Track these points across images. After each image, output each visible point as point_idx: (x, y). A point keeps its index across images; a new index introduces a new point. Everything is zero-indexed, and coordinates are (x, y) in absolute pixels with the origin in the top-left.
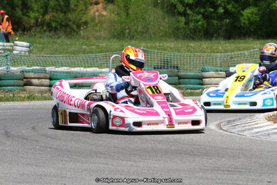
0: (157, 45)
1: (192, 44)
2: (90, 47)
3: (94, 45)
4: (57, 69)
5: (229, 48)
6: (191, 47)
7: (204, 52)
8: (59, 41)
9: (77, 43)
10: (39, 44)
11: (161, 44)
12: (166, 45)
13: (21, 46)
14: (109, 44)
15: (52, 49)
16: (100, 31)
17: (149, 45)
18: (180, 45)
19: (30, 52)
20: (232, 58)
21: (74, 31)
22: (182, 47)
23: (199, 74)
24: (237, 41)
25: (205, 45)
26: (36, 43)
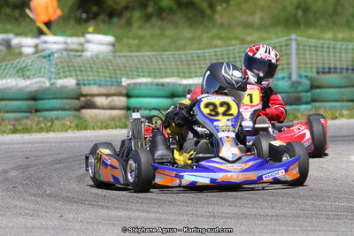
10: (134, 38)
13: (98, 43)
16: (253, 13)
19: (114, 52)
21: (202, 14)
26: (128, 38)
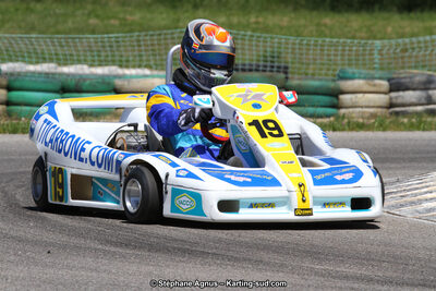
0: (253, 19)
1: (329, 20)
2: (106, 22)
3: (115, 17)
4: (31, 68)
5: (407, 30)
6: (325, 25)
7: (354, 38)
8: (39, 7)
9: (79, 12)
11: (261, 20)
12: (272, 20)
14: (149, 16)
15: (23, 24)
17: (235, 20)
18: (302, 22)
20: (405, 50)
22: (305, 26)
23: (332, 85)
24: (426, 15)
25: (356, 21)
